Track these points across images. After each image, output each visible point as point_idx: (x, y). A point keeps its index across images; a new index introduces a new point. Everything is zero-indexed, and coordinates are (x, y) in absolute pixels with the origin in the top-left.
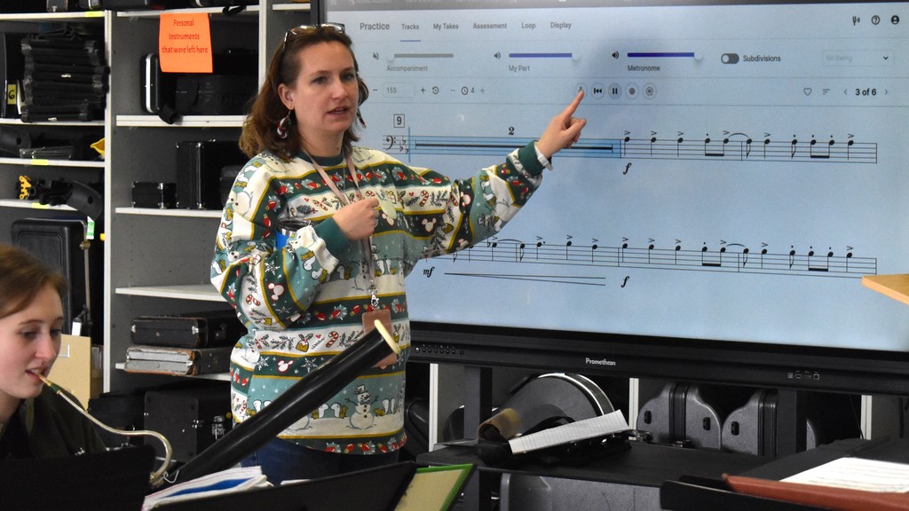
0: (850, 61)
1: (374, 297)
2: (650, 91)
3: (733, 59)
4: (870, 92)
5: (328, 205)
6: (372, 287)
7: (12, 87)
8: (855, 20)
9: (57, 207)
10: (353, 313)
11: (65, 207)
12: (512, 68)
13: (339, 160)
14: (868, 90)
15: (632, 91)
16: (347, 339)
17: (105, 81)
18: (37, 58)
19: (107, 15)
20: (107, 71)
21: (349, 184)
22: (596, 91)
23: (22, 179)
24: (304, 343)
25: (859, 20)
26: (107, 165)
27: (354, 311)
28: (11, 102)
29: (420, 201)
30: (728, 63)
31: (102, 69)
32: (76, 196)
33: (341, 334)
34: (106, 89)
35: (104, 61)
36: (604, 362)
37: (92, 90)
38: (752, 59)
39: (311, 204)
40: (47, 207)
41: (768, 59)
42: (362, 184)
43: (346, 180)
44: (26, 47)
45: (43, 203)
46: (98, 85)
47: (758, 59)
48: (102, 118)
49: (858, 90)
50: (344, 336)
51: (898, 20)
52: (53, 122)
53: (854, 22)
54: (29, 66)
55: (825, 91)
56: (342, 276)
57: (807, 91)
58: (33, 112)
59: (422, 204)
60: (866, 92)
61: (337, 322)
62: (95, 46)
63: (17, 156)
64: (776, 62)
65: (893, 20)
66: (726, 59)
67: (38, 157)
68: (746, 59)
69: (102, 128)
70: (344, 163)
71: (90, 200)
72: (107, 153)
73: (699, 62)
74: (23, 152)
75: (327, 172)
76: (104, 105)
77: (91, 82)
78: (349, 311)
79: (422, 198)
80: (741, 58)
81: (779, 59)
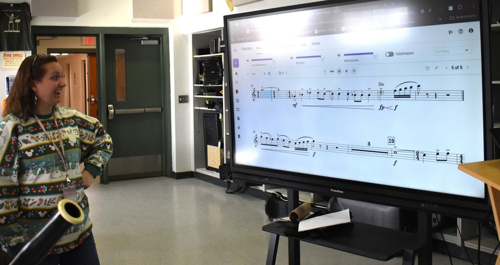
0: (449, 52)
1: (68, 180)
2: (354, 71)
3: (391, 54)
4: (459, 67)
5: (39, 139)
6: (67, 176)
7: (201, 76)
8: (450, 32)
9: (212, 109)
10: (50, 190)
11: (214, 110)
12: (297, 63)
13: (50, 116)
14: (458, 67)
15: (347, 71)
16: (47, 202)
17: (222, 73)
18: (206, 68)
19: (222, 54)
20: (223, 70)
21: (54, 128)
22: (331, 71)
23: (207, 101)
24: (26, 203)
25: (452, 32)
26: (223, 97)
27: (51, 188)
28: (201, 80)
29: (84, 136)
30: (389, 56)
31: (221, 70)
32: (216, 106)
33: (44, 200)
34: (222, 75)
35: (222, 67)
36: (339, 191)
37: (219, 76)
38: (400, 54)
39: (29, 139)
40: (210, 109)
41: (407, 54)
42: (60, 127)
43: (52, 126)
44: (203, 64)
45: (209, 108)
46: (220, 75)
47: (403, 54)
48: (222, 84)
49: (452, 67)
50: (46, 200)
51: (472, 31)
52: (210, 85)
53: (450, 33)
54: (204, 70)
55: (436, 68)
56: (45, 172)
57: (427, 68)
58: (206, 83)
59: (84, 138)
60: (457, 68)
61: (42, 194)
62: (219, 63)
63: (203, 95)
64: (411, 55)
65: (470, 31)
66: (388, 54)
67: (208, 95)
68: (397, 54)
69: (222, 87)
70: (52, 118)
71: (220, 108)
72: (223, 94)
73: (375, 56)
74: (204, 94)
75: (42, 122)
76: (222, 80)
77: (219, 74)
78: (48, 189)
79: (85, 135)
80: (395, 54)
81: (413, 53)
